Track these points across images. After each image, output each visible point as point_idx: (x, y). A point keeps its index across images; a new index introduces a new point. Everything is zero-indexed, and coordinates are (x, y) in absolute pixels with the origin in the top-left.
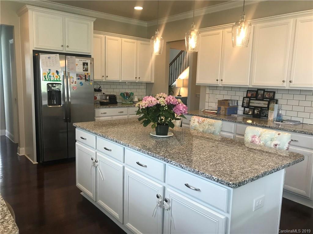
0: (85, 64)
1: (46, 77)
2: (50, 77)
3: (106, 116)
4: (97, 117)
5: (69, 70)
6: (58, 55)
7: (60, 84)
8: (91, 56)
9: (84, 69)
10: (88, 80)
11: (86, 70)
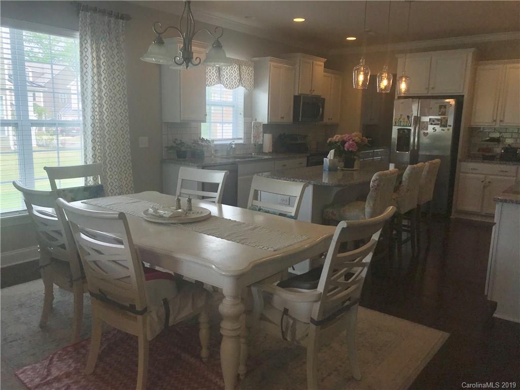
0: (443, 107)
1: (397, 122)
2: (401, 122)
3: (476, 174)
4: (462, 173)
5: (420, 115)
6: (411, 99)
7: (410, 130)
8: (463, 96)
9: (440, 113)
10: (445, 126)
11: (443, 114)
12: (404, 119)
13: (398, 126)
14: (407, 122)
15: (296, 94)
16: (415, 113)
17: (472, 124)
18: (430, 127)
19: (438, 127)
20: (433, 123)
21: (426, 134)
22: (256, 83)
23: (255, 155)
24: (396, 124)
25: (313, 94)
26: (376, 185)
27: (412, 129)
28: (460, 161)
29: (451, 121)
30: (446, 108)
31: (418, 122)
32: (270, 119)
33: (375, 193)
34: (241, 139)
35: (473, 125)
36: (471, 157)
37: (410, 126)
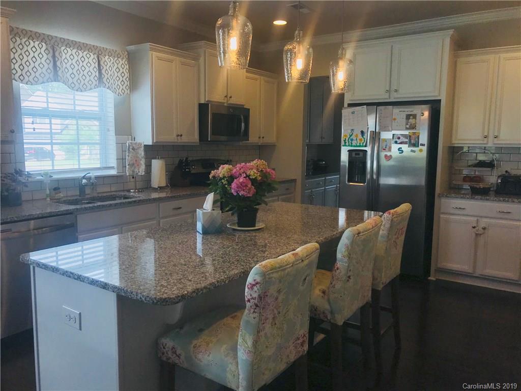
0: (411, 117)
1: (347, 141)
2: (352, 140)
3: (464, 215)
4: (443, 213)
5: (380, 129)
6: (365, 106)
7: (366, 151)
8: (440, 101)
9: (408, 126)
10: (415, 145)
11: (413, 127)
12: (357, 136)
13: (349, 145)
14: (361, 140)
15: (202, 102)
16: (372, 127)
17: (454, 142)
18: (395, 147)
19: (405, 147)
20: (399, 141)
21: (388, 158)
22: (134, 83)
23: (135, 192)
24: (345, 143)
25: (229, 102)
26: (255, 295)
27: (368, 149)
28: (439, 196)
29: (424, 138)
30: (416, 119)
31: (377, 139)
32: (157, 138)
33: (256, 315)
34: (113, 168)
35: (456, 142)
36: (454, 190)
37: (366, 146)
